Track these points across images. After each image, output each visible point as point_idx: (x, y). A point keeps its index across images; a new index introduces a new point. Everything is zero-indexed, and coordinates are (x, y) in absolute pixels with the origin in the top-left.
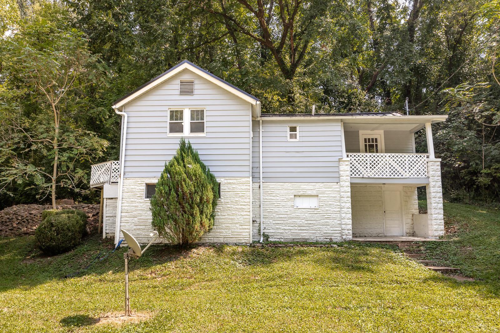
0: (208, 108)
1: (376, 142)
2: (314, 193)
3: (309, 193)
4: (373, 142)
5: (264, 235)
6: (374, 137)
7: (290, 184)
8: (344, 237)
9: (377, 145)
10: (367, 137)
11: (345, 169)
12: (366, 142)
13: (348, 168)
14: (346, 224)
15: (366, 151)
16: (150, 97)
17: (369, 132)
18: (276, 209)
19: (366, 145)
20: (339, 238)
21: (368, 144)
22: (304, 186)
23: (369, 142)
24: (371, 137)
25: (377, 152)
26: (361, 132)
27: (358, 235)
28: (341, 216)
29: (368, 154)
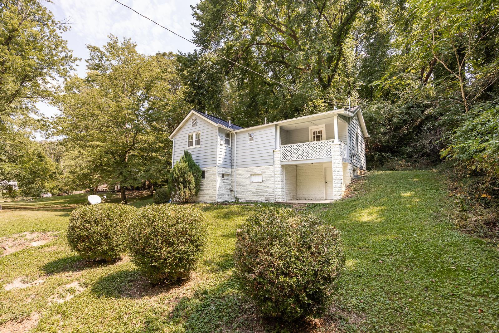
0: (202, 131)
1: (321, 133)
2: (260, 173)
3: (258, 173)
4: (319, 133)
5: (236, 198)
6: (320, 130)
7: (248, 168)
8: (276, 200)
9: (321, 136)
10: (315, 131)
11: (278, 156)
12: (314, 134)
13: (279, 155)
14: (278, 192)
15: (314, 141)
16: (183, 130)
17: (315, 127)
18: (242, 183)
19: (314, 137)
20: (273, 201)
21: (315, 135)
22: (255, 169)
23: (316, 134)
24: (317, 130)
25: (322, 139)
26: (310, 128)
27: (307, 199)
28: (275, 186)
29: (317, 142)
